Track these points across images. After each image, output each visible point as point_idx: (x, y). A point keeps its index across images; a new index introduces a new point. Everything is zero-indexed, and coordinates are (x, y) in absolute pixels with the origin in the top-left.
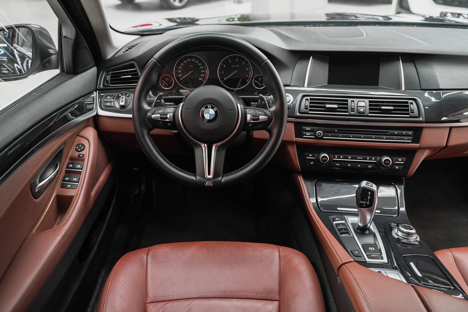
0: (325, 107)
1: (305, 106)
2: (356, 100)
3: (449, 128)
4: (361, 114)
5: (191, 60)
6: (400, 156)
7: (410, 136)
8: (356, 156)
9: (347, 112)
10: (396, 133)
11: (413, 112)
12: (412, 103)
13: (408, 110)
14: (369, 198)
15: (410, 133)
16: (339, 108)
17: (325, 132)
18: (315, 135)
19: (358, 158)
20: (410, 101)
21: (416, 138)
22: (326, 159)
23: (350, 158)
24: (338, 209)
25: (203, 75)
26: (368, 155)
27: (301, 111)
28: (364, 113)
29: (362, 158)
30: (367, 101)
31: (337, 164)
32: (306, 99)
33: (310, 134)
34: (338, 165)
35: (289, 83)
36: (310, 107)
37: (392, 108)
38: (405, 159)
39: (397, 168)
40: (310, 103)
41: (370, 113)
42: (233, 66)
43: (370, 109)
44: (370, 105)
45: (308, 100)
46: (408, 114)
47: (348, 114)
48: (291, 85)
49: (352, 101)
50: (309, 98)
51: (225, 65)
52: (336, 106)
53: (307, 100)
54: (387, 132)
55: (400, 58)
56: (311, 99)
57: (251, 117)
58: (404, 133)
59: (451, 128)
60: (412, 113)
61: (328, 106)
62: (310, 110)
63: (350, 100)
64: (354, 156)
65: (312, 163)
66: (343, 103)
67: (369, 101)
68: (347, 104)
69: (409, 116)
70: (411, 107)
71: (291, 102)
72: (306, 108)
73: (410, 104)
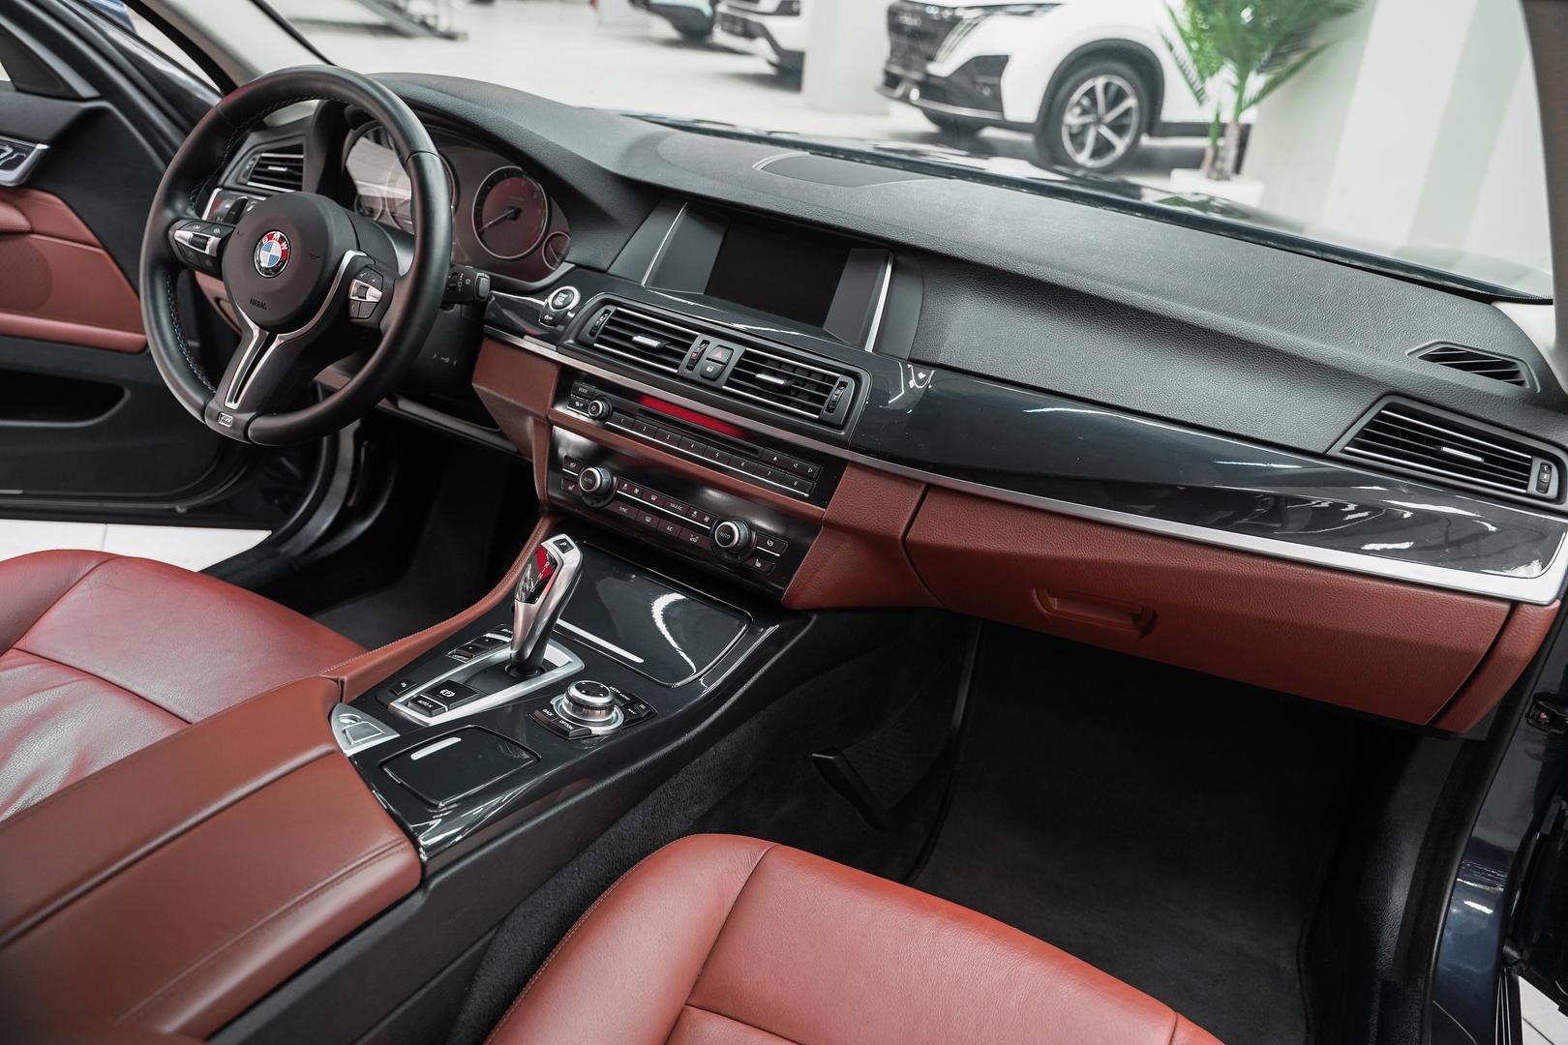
0: (630, 340)
1: (595, 327)
2: (714, 341)
3: (923, 487)
4: (706, 381)
7: (808, 477)
8: (672, 499)
9: (676, 366)
10: (775, 458)
11: (833, 411)
12: (844, 385)
13: (822, 400)
15: (810, 470)
16: (662, 350)
17: (615, 409)
18: (588, 409)
19: (672, 505)
20: (842, 378)
21: (822, 496)
22: (592, 482)
23: (654, 498)
27: (581, 337)
28: (713, 379)
29: (680, 508)
30: (739, 350)
31: (621, 509)
33: (581, 405)
34: (625, 510)
35: (604, 265)
36: (604, 331)
37: (783, 383)
38: (785, 544)
39: (758, 565)
40: (611, 322)
41: (729, 383)
43: (734, 374)
44: (740, 364)
45: (609, 312)
46: (816, 411)
47: (675, 371)
48: (609, 271)
49: (704, 342)
50: (612, 309)
52: (654, 343)
53: (607, 312)
54: (755, 451)
55: (891, 259)
56: (618, 314)
58: (796, 466)
59: (930, 487)
60: (829, 410)
61: (638, 339)
62: (601, 341)
63: (701, 337)
64: (664, 496)
65: (571, 488)
66: (676, 343)
67: (746, 351)
68: (687, 347)
69: (817, 417)
70: (836, 393)
71: (570, 307)
72: (592, 334)
73: (839, 386)
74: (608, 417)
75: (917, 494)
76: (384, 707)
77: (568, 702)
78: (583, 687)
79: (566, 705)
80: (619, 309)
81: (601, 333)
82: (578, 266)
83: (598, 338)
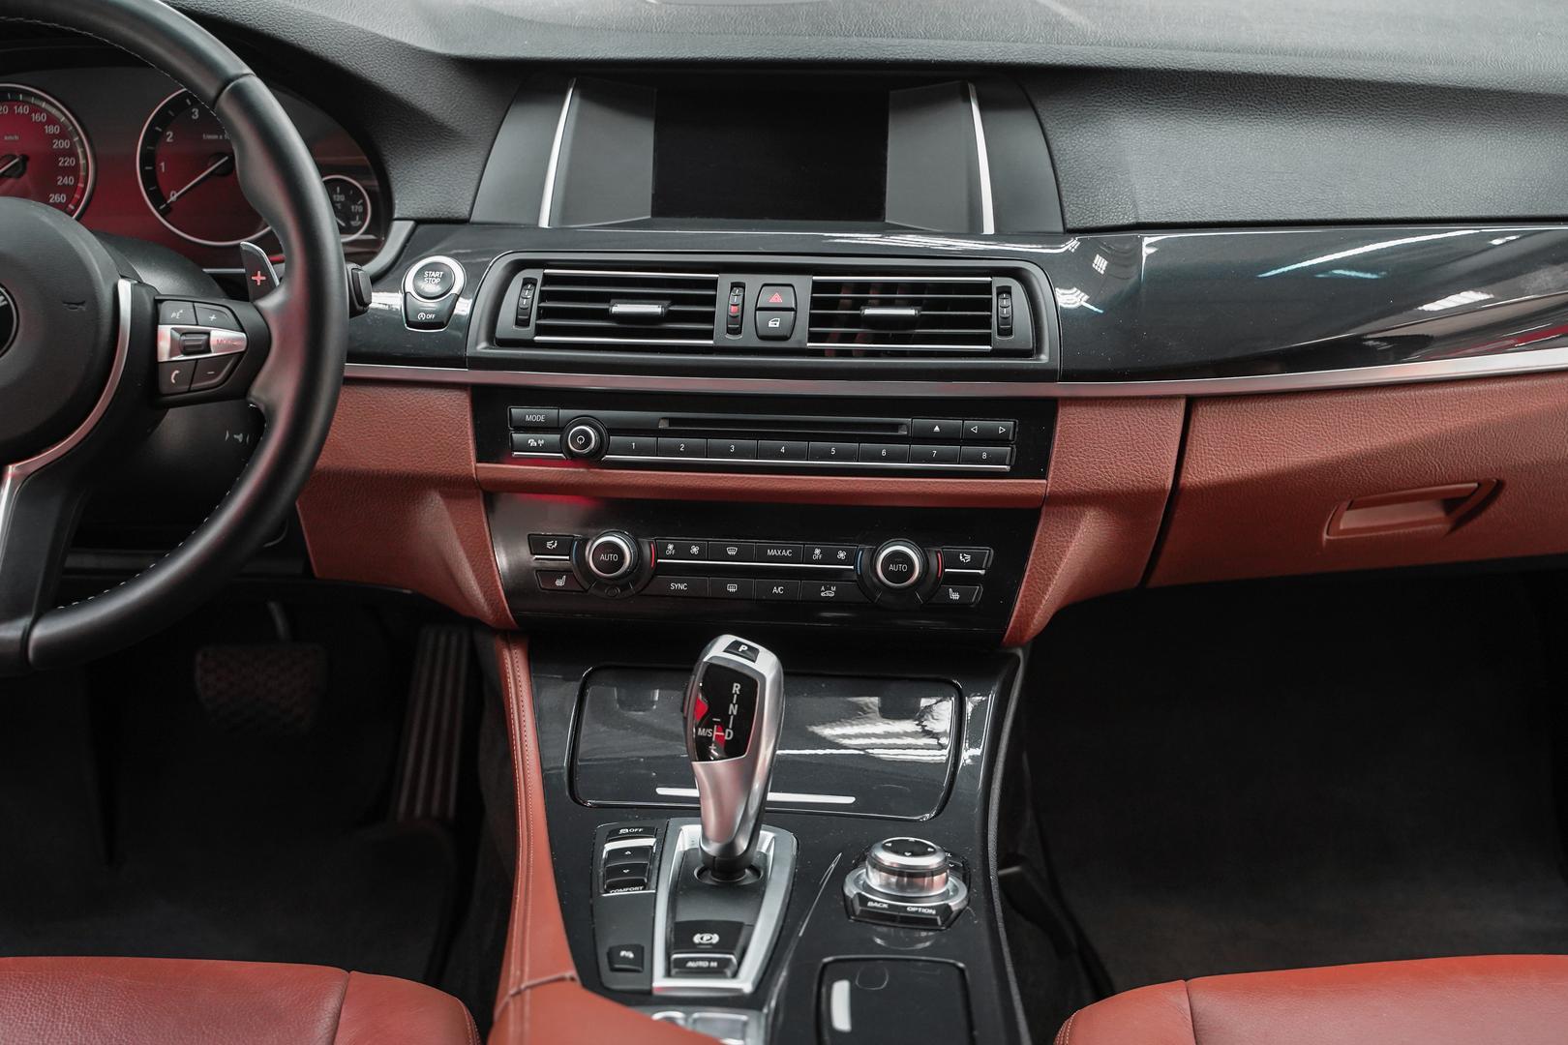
0: (605, 315)
1: (519, 310)
2: (753, 282)
3: (1182, 403)
4: (774, 343)
5: (11, 109)
6: (964, 541)
7: (1002, 441)
8: (763, 543)
9: (709, 335)
10: (937, 429)
11: (1009, 332)
12: (1006, 291)
13: (986, 322)
14: (733, 709)
15: (1001, 430)
16: (670, 316)
17: (613, 431)
18: (562, 447)
19: (770, 553)
20: (998, 282)
21: (1033, 459)
22: (614, 557)
23: (732, 551)
24: (661, 791)
25: (69, 181)
26: (818, 538)
27: (500, 333)
28: (785, 338)
29: (787, 553)
30: (804, 284)
31: (673, 586)
32: (526, 282)
33: (541, 442)
34: (682, 587)
35: (463, 211)
36: (543, 313)
37: (911, 312)
38: (989, 553)
39: (955, 596)
40: (544, 296)
41: (813, 337)
42: (210, 137)
43: (814, 320)
44: (815, 303)
45: (533, 282)
46: (986, 339)
47: (711, 342)
48: (475, 218)
49: (734, 285)
50: (537, 274)
51: (170, 133)
52: (655, 309)
54: (896, 427)
55: (972, 89)
56: (548, 280)
57: (177, 335)
58: (975, 430)
59: (1192, 402)
60: (1001, 333)
61: (619, 308)
62: (541, 330)
63: (725, 280)
64: (753, 543)
65: (560, 583)
66: (690, 297)
67: (814, 282)
68: (711, 301)
69: (989, 347)
70: (1000, 307)
71: (455, 290)
72: (522, 322)
73: (998, 294)
74: (603, 447)
75: (1177, 413)
76: (656, 993)
77: (894, 879)
78: (897, 849)
79: (888, 885)
80: (547, 271)
81: (539, 317)
82: (419, 222)
83: (537, 326)
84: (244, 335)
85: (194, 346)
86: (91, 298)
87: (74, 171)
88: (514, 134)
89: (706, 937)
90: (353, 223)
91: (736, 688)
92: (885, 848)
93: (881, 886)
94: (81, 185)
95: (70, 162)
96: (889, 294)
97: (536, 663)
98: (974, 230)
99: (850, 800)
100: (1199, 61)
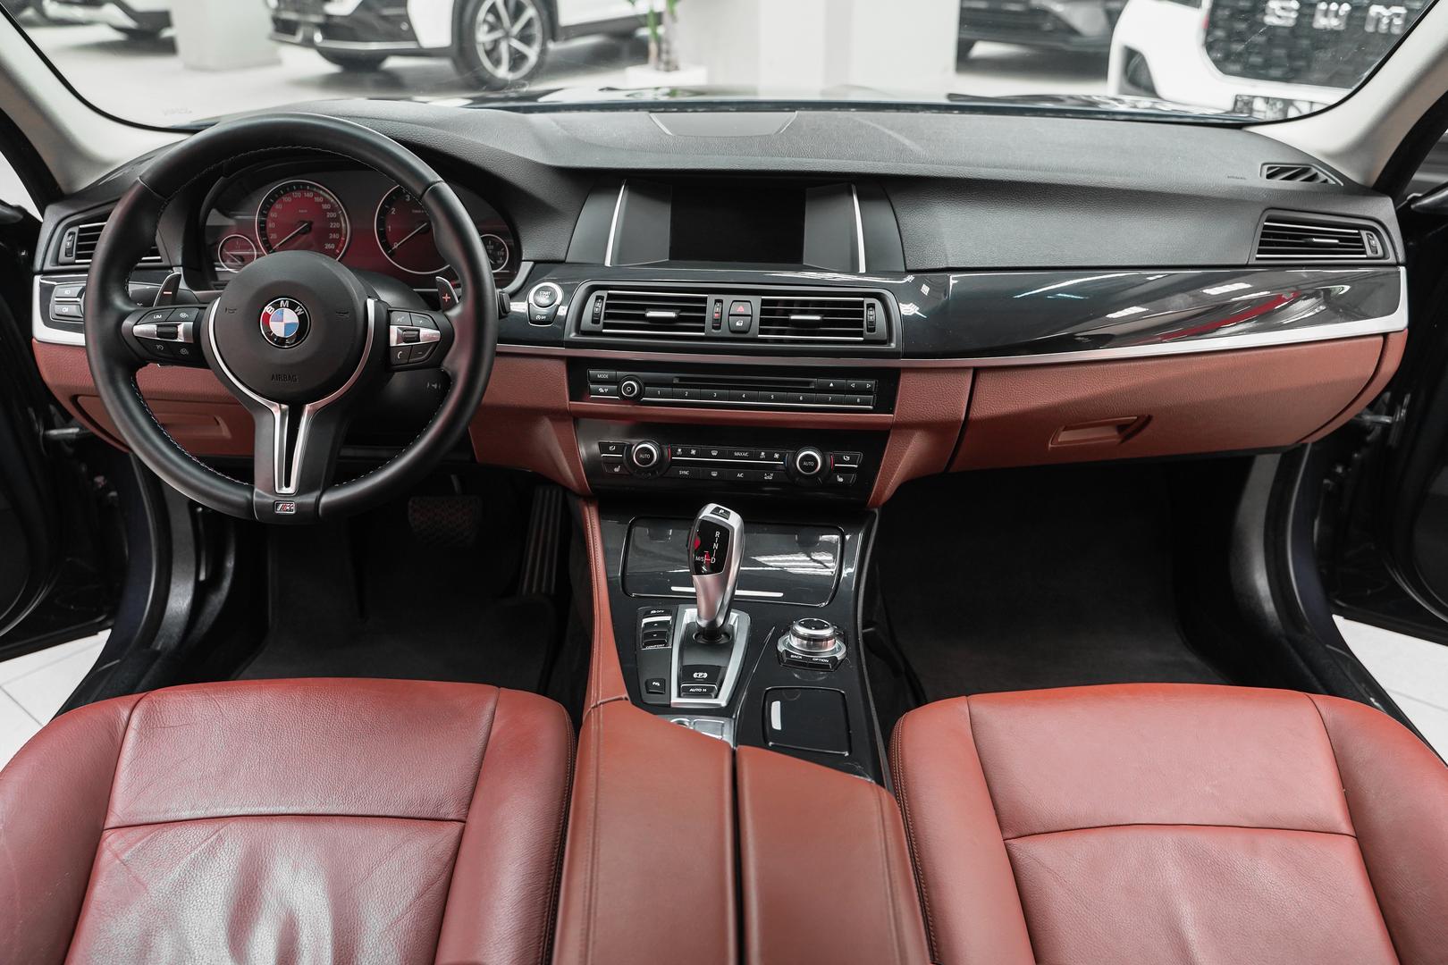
0: (643, 317)
1: (594, 315)
2: (727, 299)
3: (971, 371)
4: (740, 335)
5: (303, 195)
6: (845, 449)
7: (868, 392)
8: (732, 448)
9: (702, 330)
10: (831, 385)
11: (873, 330)
12: (872, 306)
13: (860, 324)
14: (716, 546)
15: (868, 386)
16: (679, 319)
17: (647, 384)
18: (618, 393)
19: (736, 454)
20: (868, 301)
21: (886, 401)
22: (648, 456)
23: (714, 453)
24: (674, 589)
25: (336, 236)
26: (763, 447)
27: (583, 327)
28: (745, 332)
29: (746, 454)
30: (756, 301)
31: (681, 472)
32: (598, 298)
33: (606, 390)
34: (686, 473)
35: (562, 257)
36: (608, 316)
37: (817, 318)
38: (860, 455)
39: (841, 480)
40: (608, 306)
41: (761, 332)
42: (416, 211)
43: (762, 322)
44: (763, 312)
45: (602, 298)
46: (860, 334)
47: (703, 334)
48: (568, 260)
49: (717, 301)
50: (604, 293)
51: (394, 209)
52: (672, 314)
54: (808, 383)
55: (854, 187)
56: (610, 297)
57: (401, 331)
58: (853, 385)
59: (977, 371)
60: (869, 330)
61: (651, 314)
62: (606, 326)
63: (711, 298)
64: (727, 449)
65: (616, 470)
66: (691, 309)
67: (762, 300)
68: (704, 310)
69: (862, 339)
70: (869, 315)
71: (557, 302)
72: (595, 321)
73: (868, 308)
74: (641, 393)
75: (967, 379)
76: (672, 706)
77: (805, 642)
78: (807, 625)
79: (802, 645)
80: (610, 292)
81: (605, 319)
82: (536, 262)
83: (604, 324)
84: (438, 332)
85: (410, 337)
86: (353, 310)
87: (338, 231)
88: (591, 212)
89: (701, 674)
90: (498, 262)
91: (718, 534)
92: (800, 624)
93: (798, 645)
94: (343, 239)
95: (336, 225)
96: (805, 307)
97: (603, 514)
98: (854, 270)
99: (781, 595)
100: (984, 173)
